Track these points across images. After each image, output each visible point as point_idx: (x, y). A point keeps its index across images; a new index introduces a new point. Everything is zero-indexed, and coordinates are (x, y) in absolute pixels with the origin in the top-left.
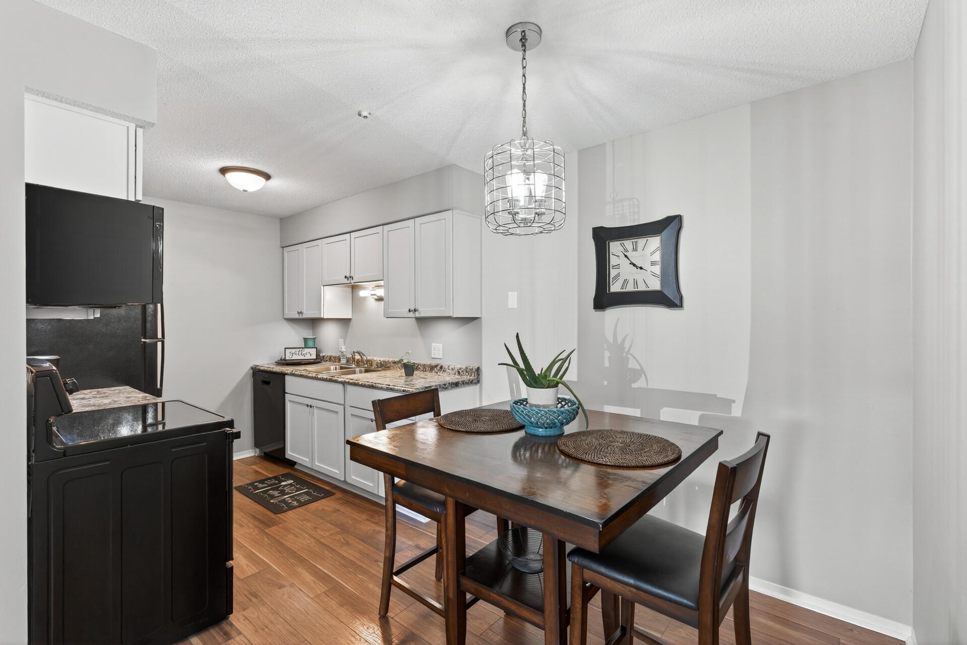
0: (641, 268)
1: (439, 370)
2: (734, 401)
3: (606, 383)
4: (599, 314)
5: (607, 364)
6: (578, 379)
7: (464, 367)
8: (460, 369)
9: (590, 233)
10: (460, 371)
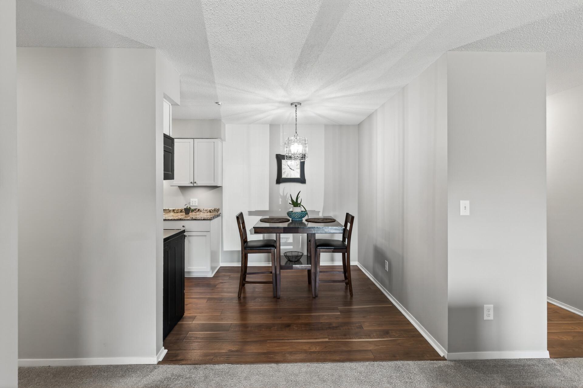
0: (293, 170)
1: (197, 211)
2: (320, 212)
3: (280, 210)
4: (278, 185)
5: (280, 203)
6: (269, 209)
7: (213, 209)
8: (211, 210)
9: (275, 156)
10: (211, 211)
